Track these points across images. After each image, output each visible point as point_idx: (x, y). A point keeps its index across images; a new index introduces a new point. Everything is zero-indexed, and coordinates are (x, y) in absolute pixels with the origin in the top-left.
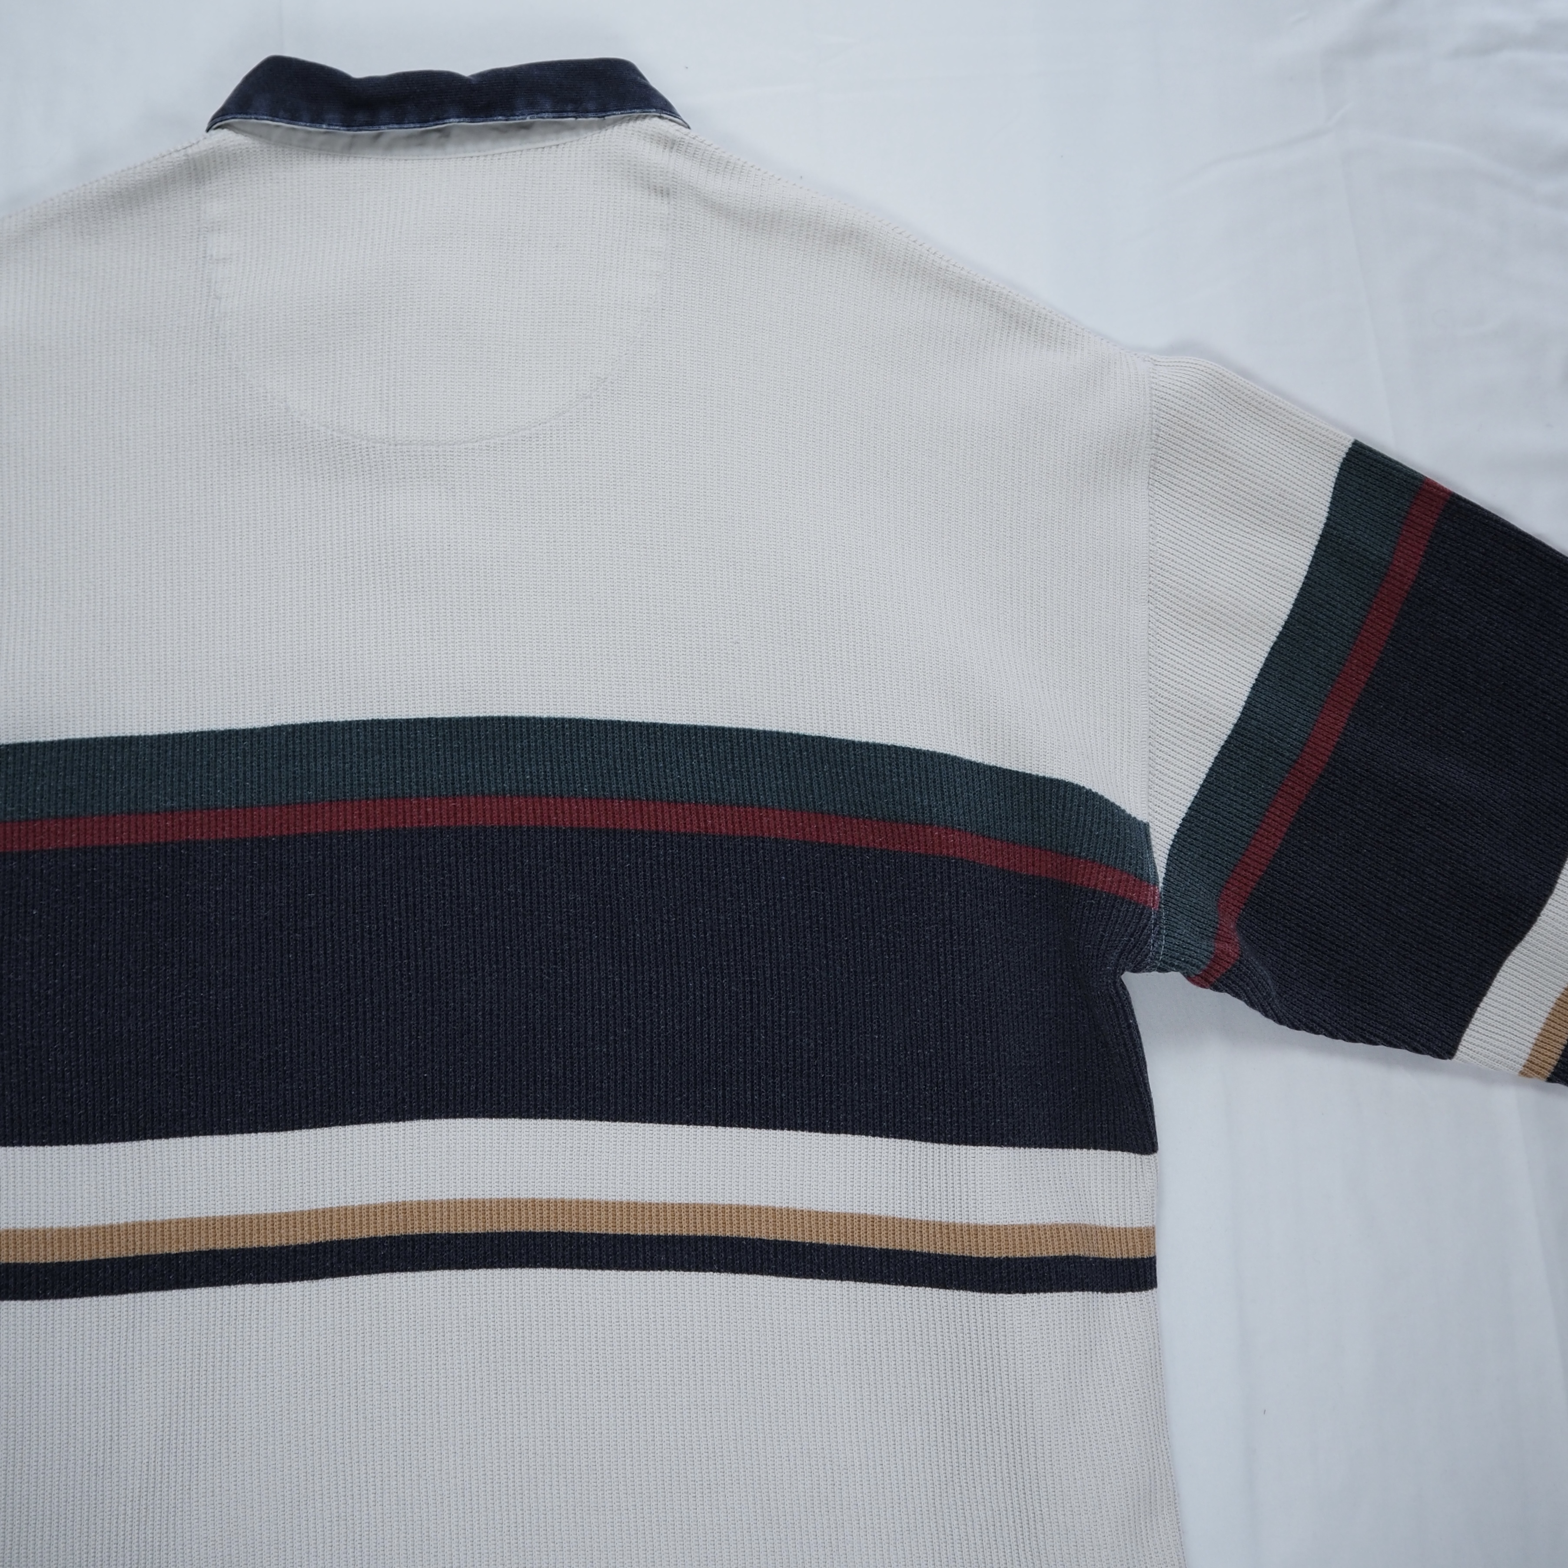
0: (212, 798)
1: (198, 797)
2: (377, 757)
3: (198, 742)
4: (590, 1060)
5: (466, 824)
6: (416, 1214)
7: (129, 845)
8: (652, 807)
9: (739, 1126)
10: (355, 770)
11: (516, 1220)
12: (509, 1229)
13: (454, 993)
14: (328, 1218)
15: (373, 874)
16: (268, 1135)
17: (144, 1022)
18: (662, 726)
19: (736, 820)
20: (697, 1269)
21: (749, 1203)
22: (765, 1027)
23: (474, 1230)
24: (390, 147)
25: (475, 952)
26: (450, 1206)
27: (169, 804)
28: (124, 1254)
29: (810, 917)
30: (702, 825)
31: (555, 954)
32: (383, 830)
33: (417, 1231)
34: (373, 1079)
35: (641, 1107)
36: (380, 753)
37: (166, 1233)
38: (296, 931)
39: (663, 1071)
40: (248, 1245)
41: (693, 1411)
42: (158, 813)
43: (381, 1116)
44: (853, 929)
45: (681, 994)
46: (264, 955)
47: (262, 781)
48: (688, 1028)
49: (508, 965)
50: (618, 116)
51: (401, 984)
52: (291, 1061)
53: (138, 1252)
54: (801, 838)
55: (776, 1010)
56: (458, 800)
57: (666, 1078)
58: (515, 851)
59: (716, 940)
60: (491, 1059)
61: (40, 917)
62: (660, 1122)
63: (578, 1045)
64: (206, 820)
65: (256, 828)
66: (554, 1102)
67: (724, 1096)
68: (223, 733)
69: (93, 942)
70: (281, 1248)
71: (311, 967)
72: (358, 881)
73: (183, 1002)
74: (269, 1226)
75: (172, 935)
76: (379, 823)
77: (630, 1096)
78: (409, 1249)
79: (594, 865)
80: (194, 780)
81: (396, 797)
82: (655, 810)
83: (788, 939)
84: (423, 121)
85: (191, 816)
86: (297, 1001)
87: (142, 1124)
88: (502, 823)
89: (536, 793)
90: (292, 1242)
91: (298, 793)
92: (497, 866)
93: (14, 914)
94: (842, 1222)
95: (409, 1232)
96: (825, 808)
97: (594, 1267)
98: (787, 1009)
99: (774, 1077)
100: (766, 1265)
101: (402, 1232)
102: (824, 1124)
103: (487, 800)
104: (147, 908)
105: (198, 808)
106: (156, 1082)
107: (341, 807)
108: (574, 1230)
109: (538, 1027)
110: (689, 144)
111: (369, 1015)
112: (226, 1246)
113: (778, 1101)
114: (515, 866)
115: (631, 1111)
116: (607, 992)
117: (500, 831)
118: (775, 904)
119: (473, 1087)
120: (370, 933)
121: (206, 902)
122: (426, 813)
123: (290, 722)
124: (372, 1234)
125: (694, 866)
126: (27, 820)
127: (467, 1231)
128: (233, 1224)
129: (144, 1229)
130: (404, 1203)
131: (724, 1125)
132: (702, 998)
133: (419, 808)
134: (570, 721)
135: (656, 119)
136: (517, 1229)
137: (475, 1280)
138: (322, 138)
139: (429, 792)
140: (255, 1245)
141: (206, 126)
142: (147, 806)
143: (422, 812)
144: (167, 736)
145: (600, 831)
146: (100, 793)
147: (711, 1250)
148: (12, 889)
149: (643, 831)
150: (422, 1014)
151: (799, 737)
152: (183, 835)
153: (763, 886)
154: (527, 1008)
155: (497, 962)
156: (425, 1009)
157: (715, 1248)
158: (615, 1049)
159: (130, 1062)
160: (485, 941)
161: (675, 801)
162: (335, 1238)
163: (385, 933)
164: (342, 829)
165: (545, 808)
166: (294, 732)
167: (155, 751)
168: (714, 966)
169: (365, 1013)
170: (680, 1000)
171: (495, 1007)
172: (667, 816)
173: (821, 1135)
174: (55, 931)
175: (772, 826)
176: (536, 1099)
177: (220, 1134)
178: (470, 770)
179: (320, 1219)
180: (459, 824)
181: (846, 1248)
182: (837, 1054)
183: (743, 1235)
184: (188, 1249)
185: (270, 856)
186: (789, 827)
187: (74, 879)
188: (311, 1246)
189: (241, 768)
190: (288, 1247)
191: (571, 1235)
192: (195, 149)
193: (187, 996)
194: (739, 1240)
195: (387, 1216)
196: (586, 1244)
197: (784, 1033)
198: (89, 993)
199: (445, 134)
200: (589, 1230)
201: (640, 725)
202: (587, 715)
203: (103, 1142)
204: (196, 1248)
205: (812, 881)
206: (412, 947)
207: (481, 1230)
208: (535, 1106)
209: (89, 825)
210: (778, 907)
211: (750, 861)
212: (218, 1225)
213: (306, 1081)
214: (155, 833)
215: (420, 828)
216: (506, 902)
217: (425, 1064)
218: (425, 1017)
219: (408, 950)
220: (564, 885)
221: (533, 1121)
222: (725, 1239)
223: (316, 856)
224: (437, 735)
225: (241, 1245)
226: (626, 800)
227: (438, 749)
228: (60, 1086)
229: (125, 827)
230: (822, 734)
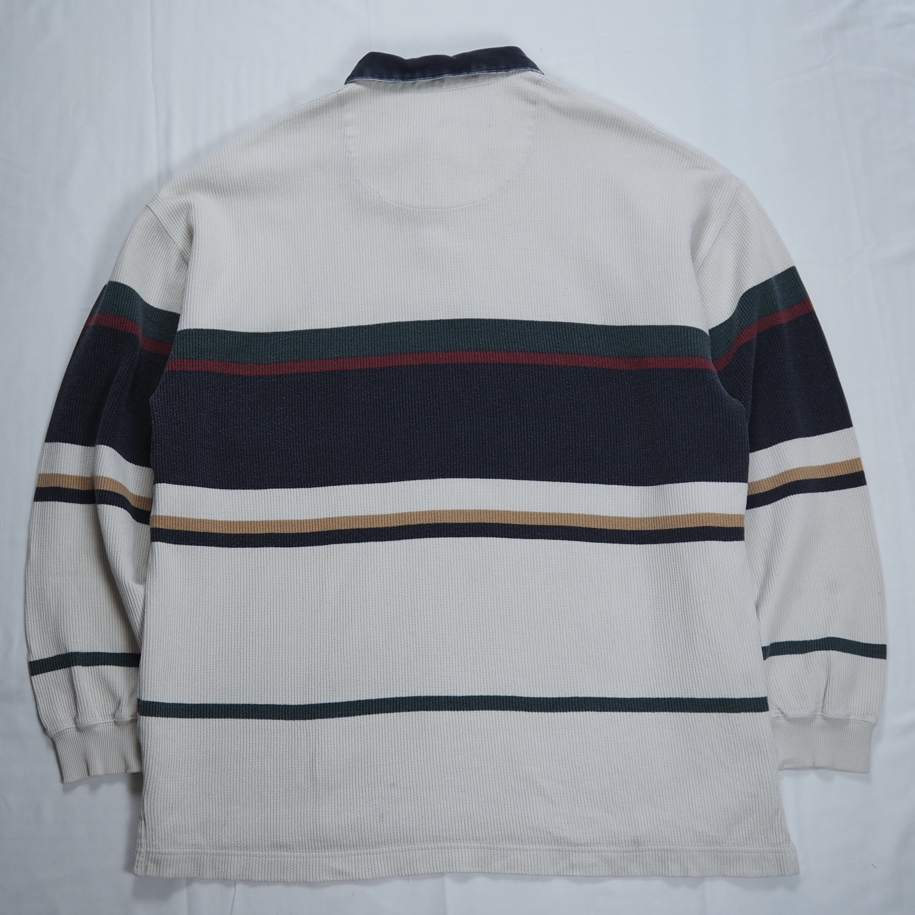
0: (353, 353)
1: (347, 353)
2: (419, 336)
3: (347, 331)
4: (509, 455)
5: (456, 362)
6: (439, 515)
7: (320, 372)
8: (532, 355)
9: (570, 482)
10: (410, 341)
11: (479, 518)
12: (477, 522)
13: (452, 429)
14: (403, 516)
15: (418, 382)
16: (379, 484)
17: (328, 441)
18: (536, 322)
19: (568, 359)
20: (553, 539)
21: (575, 513)
22: (581, 442)
23: (462, 522)
24: (419, 87)
25: (461, 413)
26: (453, 512)
27: (335, 355)
28: (323, 530)
29: (599, 398)
30: (554, 361)
31: (493, 413)
32: (422, 364)
33: (439, 522)
34: (420, 462)
35: (530, 474)
36: (420, 334)
37: (340, 522)
38: (388, 405)
39: (538, 460)
40: (372, 527)
41: (552, 595)
42: (331, 359)
43: (424, 476)
44: (617, 402)
45: (545, 429)
46: (375, 414)
47: (373, 345)
48: (549, 443)
49: (474, 418)
50: (514, 70)
51: (431, 425)
52: (387, 455)
53: (328, 529)
54: (595, 366)
55: (585, 435)
56: (453, 352)
57: (540, 462)
58: (476, 373)
59: (560, 407)
60: (468, 455)
61: (286, 400)
62: (537, 480)
63: (504, 450)
64: (351, 362)
65: (371, 364)
66: (494, 472)
67: (564, 470)
68: (357, 327)
69: (307, 410)
70: (385, 528)
71: (395, 419)
72: (412, 384)
73: (344, 432)
74: (380, 519)
75: (338, 407)
76: (420, 362)
77: (525, 470)
78: (436, 529)
79: (509, 378)
80: (345, 346)
81: (427, 351)
82: (534, 356)
83: (590, 407)
84: (434, 76)
85: (345, 360)
86: (389, 432)
87: (329, 480)
88: (471, 361)
89: (484, 349)
90: (389, 526)
91: (388, 350)
92: (469, 378)
93: (276, 399)
94: (614, 520)
95: (436, 522)
96: (605, 354)
97: (511, 537)
98: (590, 435)
99: (584, 462)
100: (582, 537)
101: (433, 522)
102: (606, 481)
103: (464, 352)
104: (328, 396)
105: (347, 357)
106: (334, 464)
107: (405, 356)
108: (503, 522)
109: (487, 442)
110: (544, 82)
111: (418, 437)
112: (363, 527)
113: (586, 472)
114: (476, 379)
115: (525, 476)
116: (515, 428)
117: (470, 364)
118: (584, 393)
119: (461, 466)
120: (418, 405)
121: (351, 394)
122: (440, 358)
123: (384, 322)
124: (421, 522)
125: (550, 378)
126: (279, 362)
127: (459, 522)
128: (366, 518)
129: (331, 520)
130: (434, 511)
131: (564, 482)
132: (554, 431)
133: (437, 355)
134: (498, 320)
135: (530, 72)
136: (480, 522)
137: (463, 542)
138: (391, 85)
139: (440, 349)
140: (375, 526)
141: (344, 82)
142: (327, 356)
143: (438, 357)
144: (334, 329)
145: (511, 364)
146: (308, 351)
147: (559, 531)
148: (275, 389)
149: (529, 364)
150: (439, 437)
151: (594, 325)
152: (342, 367)
153: (579, 385)
154: (482, 435)
155: (470, 417)
156: (441, 435)
157: (561, 530)
158: (519, 451)
159: (323, 456)
160: (465, 409)
161: (542, 352)
162: (407, 524)
163: (424, 405)
164: (406, 364)
165: (488, 355)
166: (385, 326)
167: (330, 335)
168: (559, 418)
169: (416, 437)
170: (545, 432)
171: (469, 434)
172: (539, 358)
173: (604, 485)
174: (292, 406)
175: (583, 361)
176: (486, 471)
177: (360, 484)
178: (457, 340)
179: (401, 517)
180: (453, 362)
181: (616, 530)
182: (611, 453)
183: (572, 525)
184: (349, 528)
185: (377, 375)
186: (590, 362)
187: (299, 385)
188: (397, 527)
189: (364, 341)
190: (388, 528)
191: (502, 524)
192: (341, 92)
193: (345, 430)
194: (571, 527)
195: (427, 515)
196: (508, 528)
197: (588, 444)
198: (306, 429)
199: (442, 81)
200: (509, 523)
201: (527, 322)
202: (505, 318)
203: (313, 487)
204: (352, 527)
205: (600, 383)
206: (435, 411)
207: (465, 522)
208: (486, 473)
209: (304, 364)
210: (586, 394)
211: (574, 376)
212: (360, 519)
213: (394, 463)
214: (330, 366)
215: (437, 364)
216: (473, 393)
217: (441, 457)
218: (441, 438)
219: (433, 412)
220: (497, 386)
221: (485, 480)
222: (565, 527)
223: (395, 375)
224: (443, 326)
225: (369, 527)
226: (522, 352)
227: (444, 332)
228: (296, 465)
229: (319, 365)
230: (603, 324)
